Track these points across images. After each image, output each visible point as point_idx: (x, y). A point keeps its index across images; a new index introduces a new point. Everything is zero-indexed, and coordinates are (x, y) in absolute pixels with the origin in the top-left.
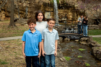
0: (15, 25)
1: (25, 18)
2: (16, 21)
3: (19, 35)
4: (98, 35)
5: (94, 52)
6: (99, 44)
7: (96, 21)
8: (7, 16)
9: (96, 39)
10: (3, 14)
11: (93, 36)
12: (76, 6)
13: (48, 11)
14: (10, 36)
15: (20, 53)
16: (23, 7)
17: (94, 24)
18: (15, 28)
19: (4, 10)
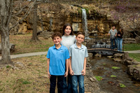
0: (38, 39)
1: (49, 30)
2: (38, 34)
3: (42, 51)
4: (136, 50)
5: (131, 71)
6: (136, 62)
7: (133, 34)
8: (29, 29)
9: (132, 55)
10: (25, 27)
11: (129, 52)
12: (108, 16)
13: (76, 23)
15: (44, 71)
16: (47, 18)
17: (131, 37)
18: (38, 42)
19: (26, 22)
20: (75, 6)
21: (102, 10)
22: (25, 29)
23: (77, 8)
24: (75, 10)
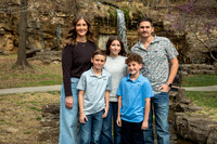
1: (56, 48)
4: (207, 85)
8: (16, 45)
10: (9, 41)
12: (165, 23)
14: (11, 87)
16: (51, 26)
17: (206, 62)
19: (12, 32)
20: (105, 4)
21: (154, 12)
22: (10, 45)
23: (107, 7)
24: (104, 11)
